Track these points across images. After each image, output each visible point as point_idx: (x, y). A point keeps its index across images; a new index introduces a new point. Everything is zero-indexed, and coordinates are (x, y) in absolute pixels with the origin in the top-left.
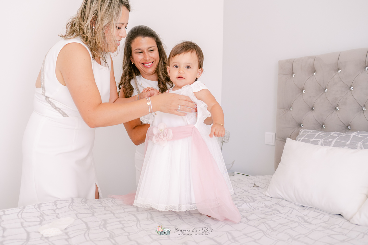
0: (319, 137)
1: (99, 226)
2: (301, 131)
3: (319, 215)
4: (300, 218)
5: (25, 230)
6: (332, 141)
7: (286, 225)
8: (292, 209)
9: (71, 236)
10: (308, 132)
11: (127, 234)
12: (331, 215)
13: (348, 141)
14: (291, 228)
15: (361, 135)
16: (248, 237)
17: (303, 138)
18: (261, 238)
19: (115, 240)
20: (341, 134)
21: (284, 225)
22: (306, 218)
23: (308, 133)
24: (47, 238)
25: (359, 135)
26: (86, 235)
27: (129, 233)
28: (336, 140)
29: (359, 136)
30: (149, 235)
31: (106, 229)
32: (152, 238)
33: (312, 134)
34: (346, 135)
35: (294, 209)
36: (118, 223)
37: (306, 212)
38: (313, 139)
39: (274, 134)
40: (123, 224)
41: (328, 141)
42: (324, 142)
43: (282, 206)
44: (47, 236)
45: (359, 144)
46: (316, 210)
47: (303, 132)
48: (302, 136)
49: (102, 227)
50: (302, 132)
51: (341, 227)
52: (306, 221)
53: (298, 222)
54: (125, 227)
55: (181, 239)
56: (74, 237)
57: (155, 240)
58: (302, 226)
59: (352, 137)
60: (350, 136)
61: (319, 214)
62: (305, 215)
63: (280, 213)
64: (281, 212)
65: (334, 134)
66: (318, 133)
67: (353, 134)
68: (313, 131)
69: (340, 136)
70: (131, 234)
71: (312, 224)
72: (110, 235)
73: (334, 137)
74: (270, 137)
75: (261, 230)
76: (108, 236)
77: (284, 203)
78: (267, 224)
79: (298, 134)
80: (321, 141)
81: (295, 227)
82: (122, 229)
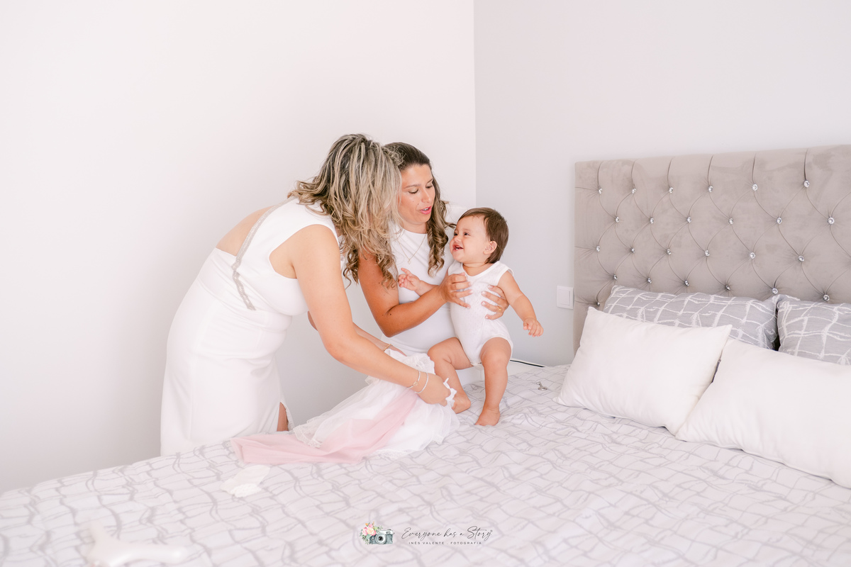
0: (640, 302)
1: (311, 474)
2: (615, 288)
3: (634, 430)
4: (606, 437)
5: (202, 490)
6: (657, 310)
7: (585, 450)
8: (596, 424)
9: (276, 492)
10: (624, 292)
11: (357, 482)
12: (651, 429)
13: (680, 311)
14: (591, 454)
15: (698, 301)
16: (532, 470)
17: (615, 304)
18: (548, 472)
19: (342, 492)
20: (672, 298)
21: (581, 451)
22: (615, 436)
23: (623, 295)
24: (241, 499)
25: (696, 300)
26: (298, 488)
27: (359, 480)
28: (663, 308)
29: (697, 303)
30: (390, 481)
31: (323, 478)
32: (395, 485)
33: (629, 296)
34: (679, 299)
35: (598, 423)
36: (338, 467)
37: (615, 428)
38: (630, 307)
39: (571, 289)
40: (345, 468)
41: (651, 310)
42: (646, 312)
43: (582, 420)
44: (240, 496)
45: (696, 315)
46: (632, 423)
47: (617, 292)
48: (615, 299)
49: (316, 476)
50: (614, 292)
51: (661, 446)
52: (614, 442)
53: (601, 444)
54: (349, 472)
55: (437, 482)
56: (281, 493)
57: (401, 487)
58: (607, 449)
59: (686, 303)
60: (684, 301)
61: (635, 428)
62: (614, 432)
63: (578, 431)
64: (580, 429)
65: (662, 296)
66: (639, 296)
67: (689, 298)
68: (631, 290)
69: (670, 301)
70: (362, 481)
71: (621, 444)
72: (333, 486)
73: (661, 303)
74: (564, 294)
75: (548, 460)
76: (331, 488)
77: (584, 414)
78: (558, 451)
79: (609, 294)
80: (642, 310)
81: (597, 452)
82: (347, 474)
